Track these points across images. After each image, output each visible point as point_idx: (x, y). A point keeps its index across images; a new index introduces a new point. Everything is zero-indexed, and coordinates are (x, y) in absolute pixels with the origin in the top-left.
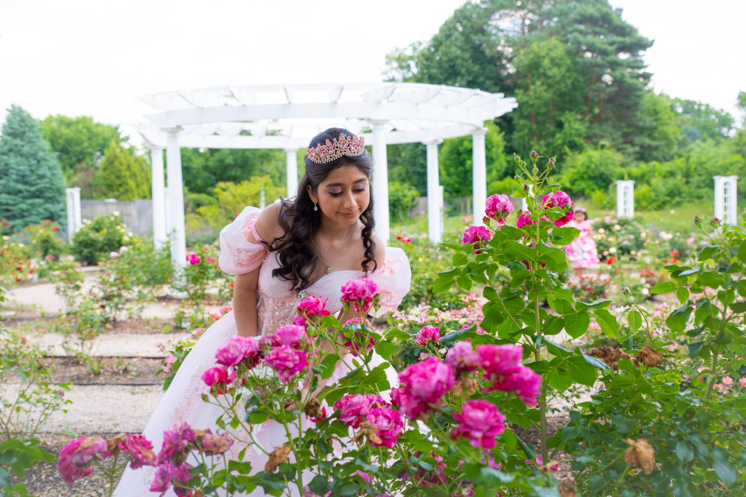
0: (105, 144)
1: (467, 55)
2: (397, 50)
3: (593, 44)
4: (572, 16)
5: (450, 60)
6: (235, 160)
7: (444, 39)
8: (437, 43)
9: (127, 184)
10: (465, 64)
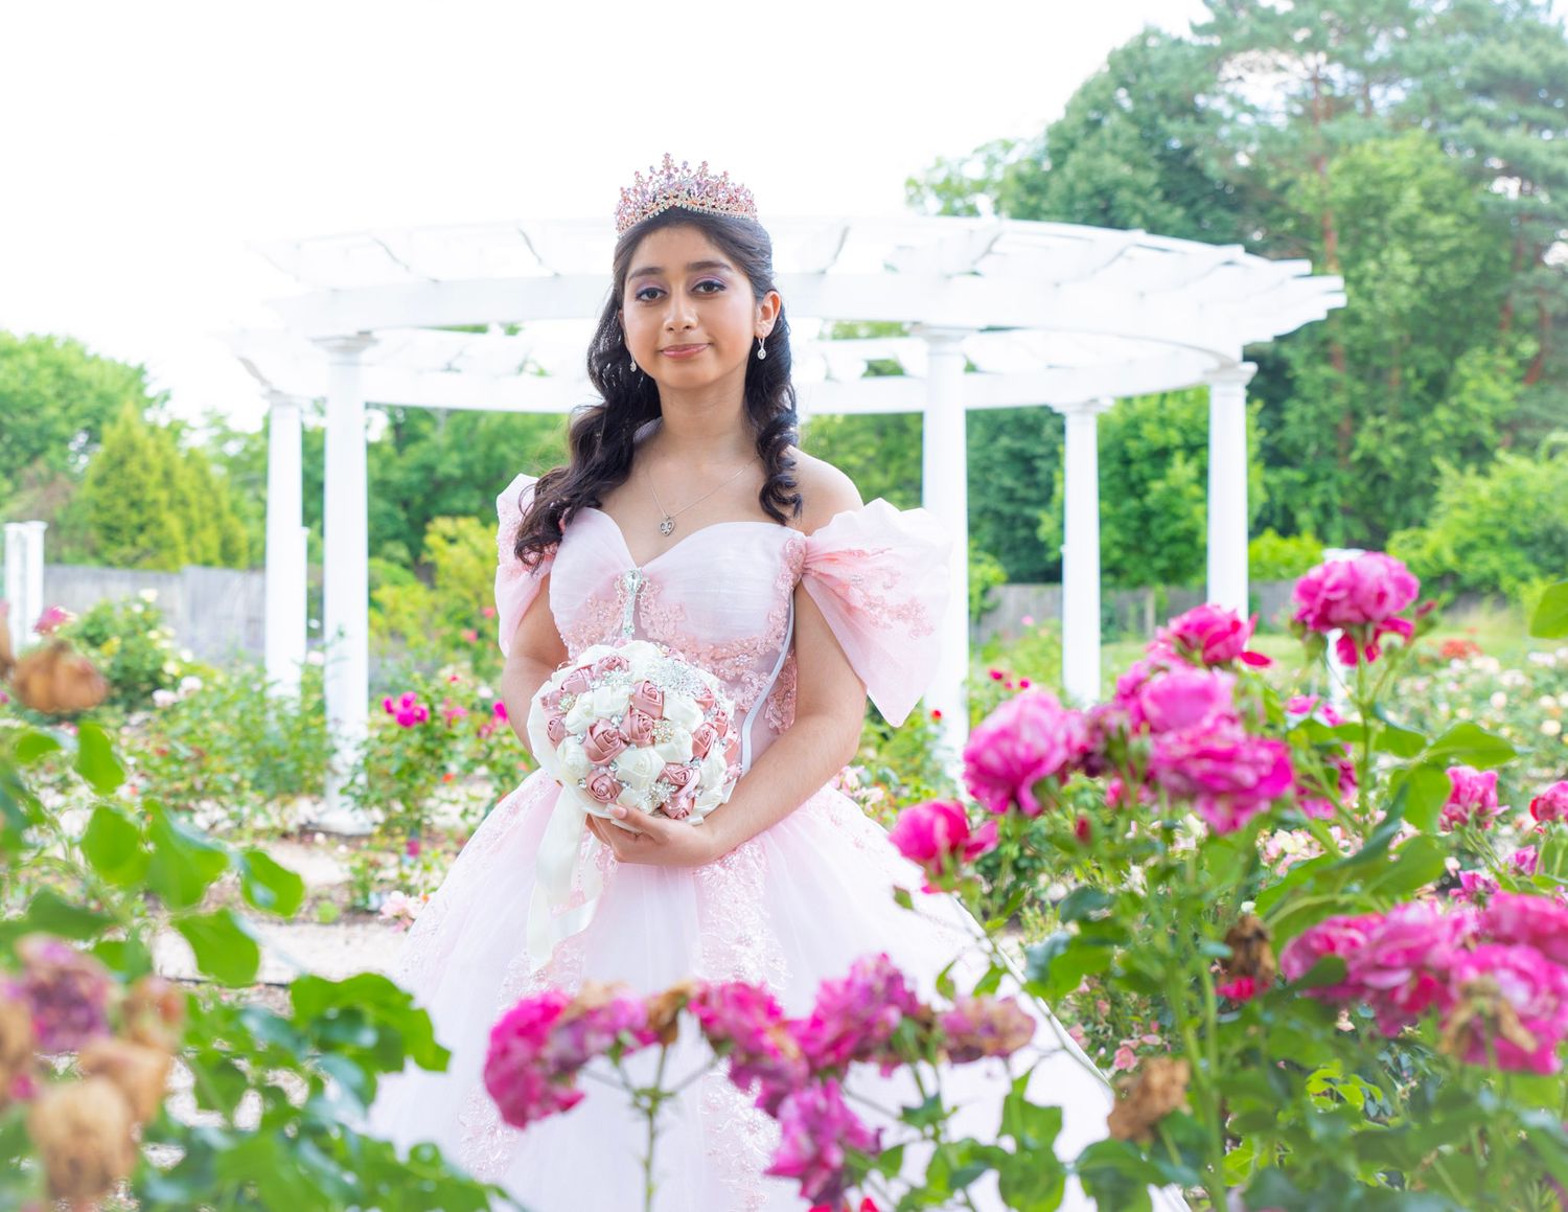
0: (102, 411)
1: (1149, 178)
2: (939, 164)
3: (1526, 154)
4: (1459, 74)
5: (1100, 192)
6: (466, 466)
7: (1081, 132)
8: (1061, 145)
9: (160, 525)
10: (1140, 202)
